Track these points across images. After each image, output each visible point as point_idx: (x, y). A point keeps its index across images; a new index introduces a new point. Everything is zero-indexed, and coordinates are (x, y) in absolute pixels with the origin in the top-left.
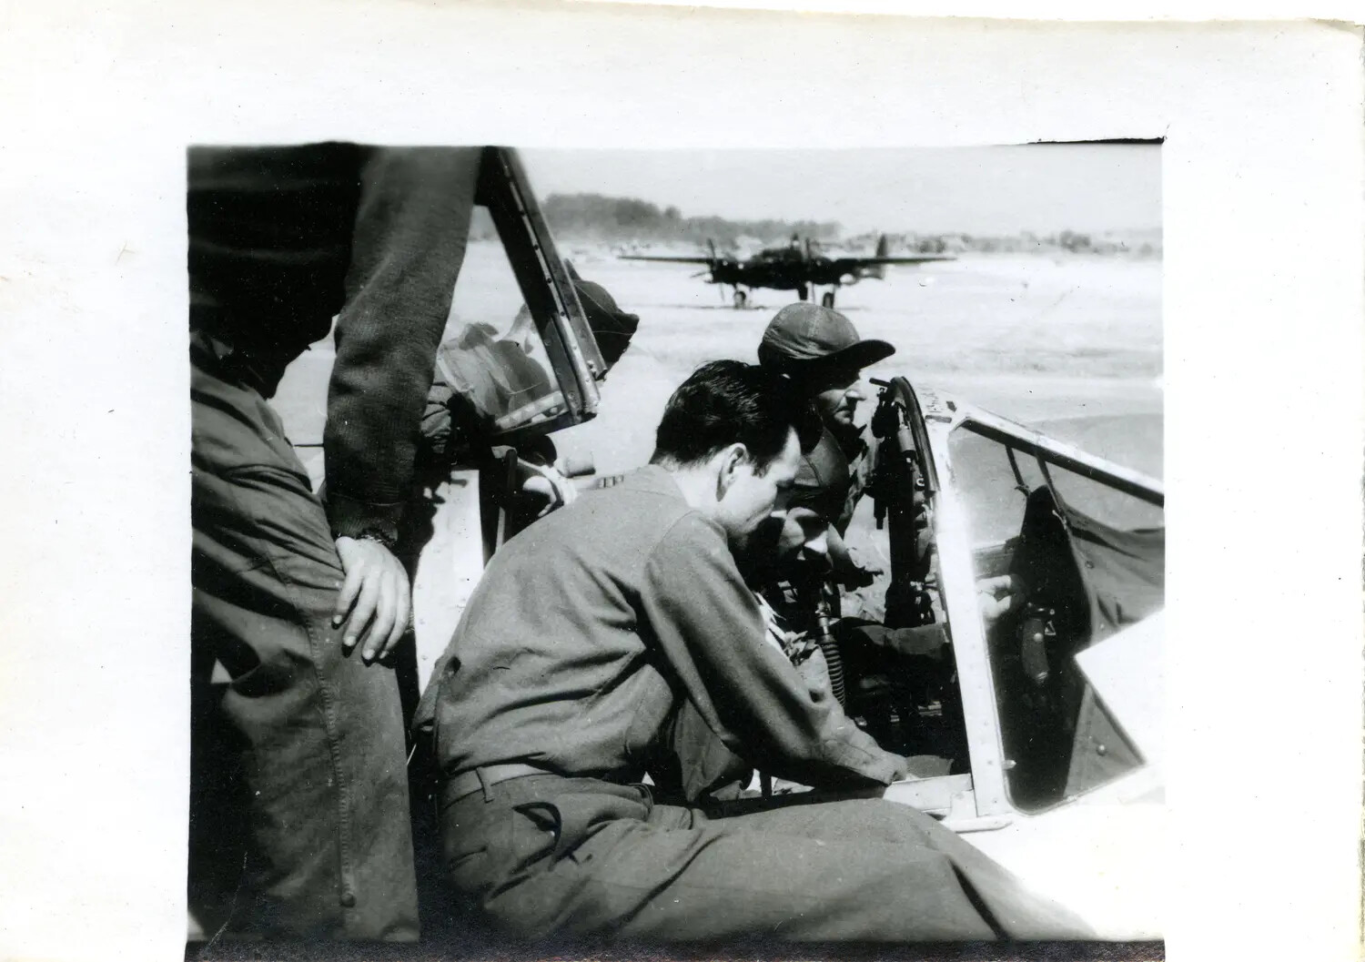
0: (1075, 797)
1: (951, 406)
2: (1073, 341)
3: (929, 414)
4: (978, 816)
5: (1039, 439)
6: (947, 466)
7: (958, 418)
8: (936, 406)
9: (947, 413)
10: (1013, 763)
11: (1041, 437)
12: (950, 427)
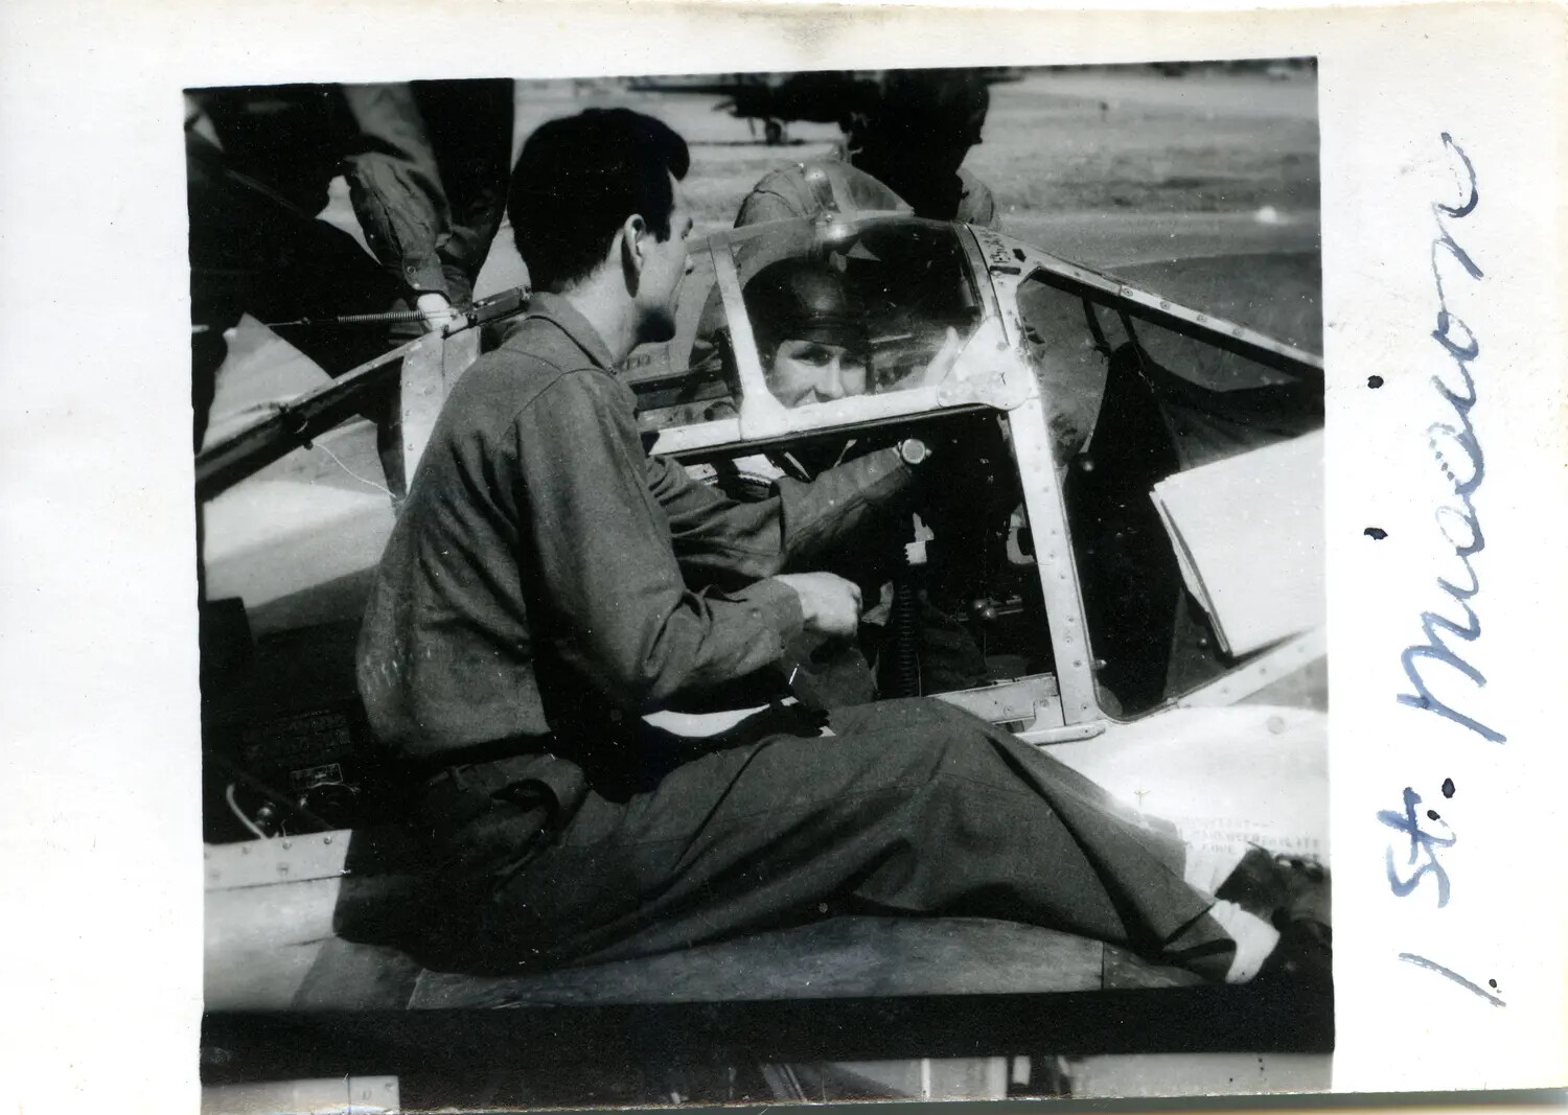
0: (1175, 699)
1: (1020, 255)
2: (1161, 170)
3: (995, 265)
4: (1065, 724)
5: (1120, 290)
6: (1017, 324)
7: (1027, 268)
8: (1002, 255)
9: (1015, 263)
10: (1103, 662)
11: (1124, 287)
12: (1018, 279)
